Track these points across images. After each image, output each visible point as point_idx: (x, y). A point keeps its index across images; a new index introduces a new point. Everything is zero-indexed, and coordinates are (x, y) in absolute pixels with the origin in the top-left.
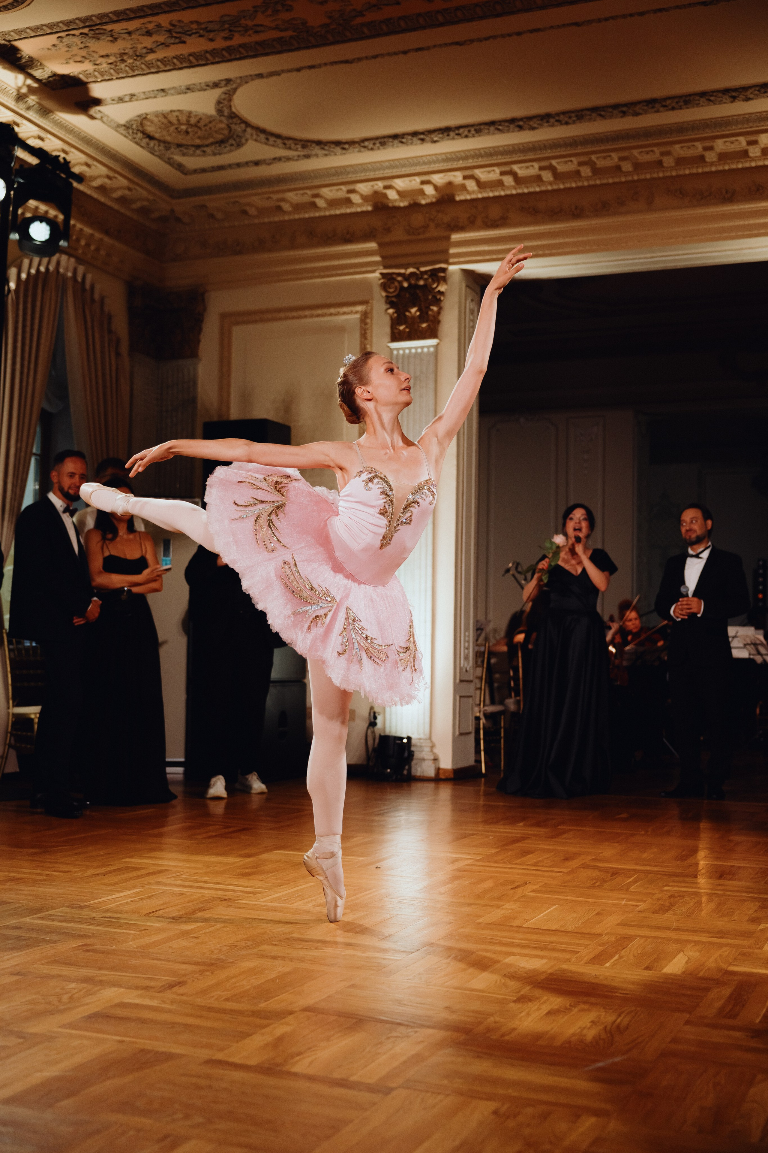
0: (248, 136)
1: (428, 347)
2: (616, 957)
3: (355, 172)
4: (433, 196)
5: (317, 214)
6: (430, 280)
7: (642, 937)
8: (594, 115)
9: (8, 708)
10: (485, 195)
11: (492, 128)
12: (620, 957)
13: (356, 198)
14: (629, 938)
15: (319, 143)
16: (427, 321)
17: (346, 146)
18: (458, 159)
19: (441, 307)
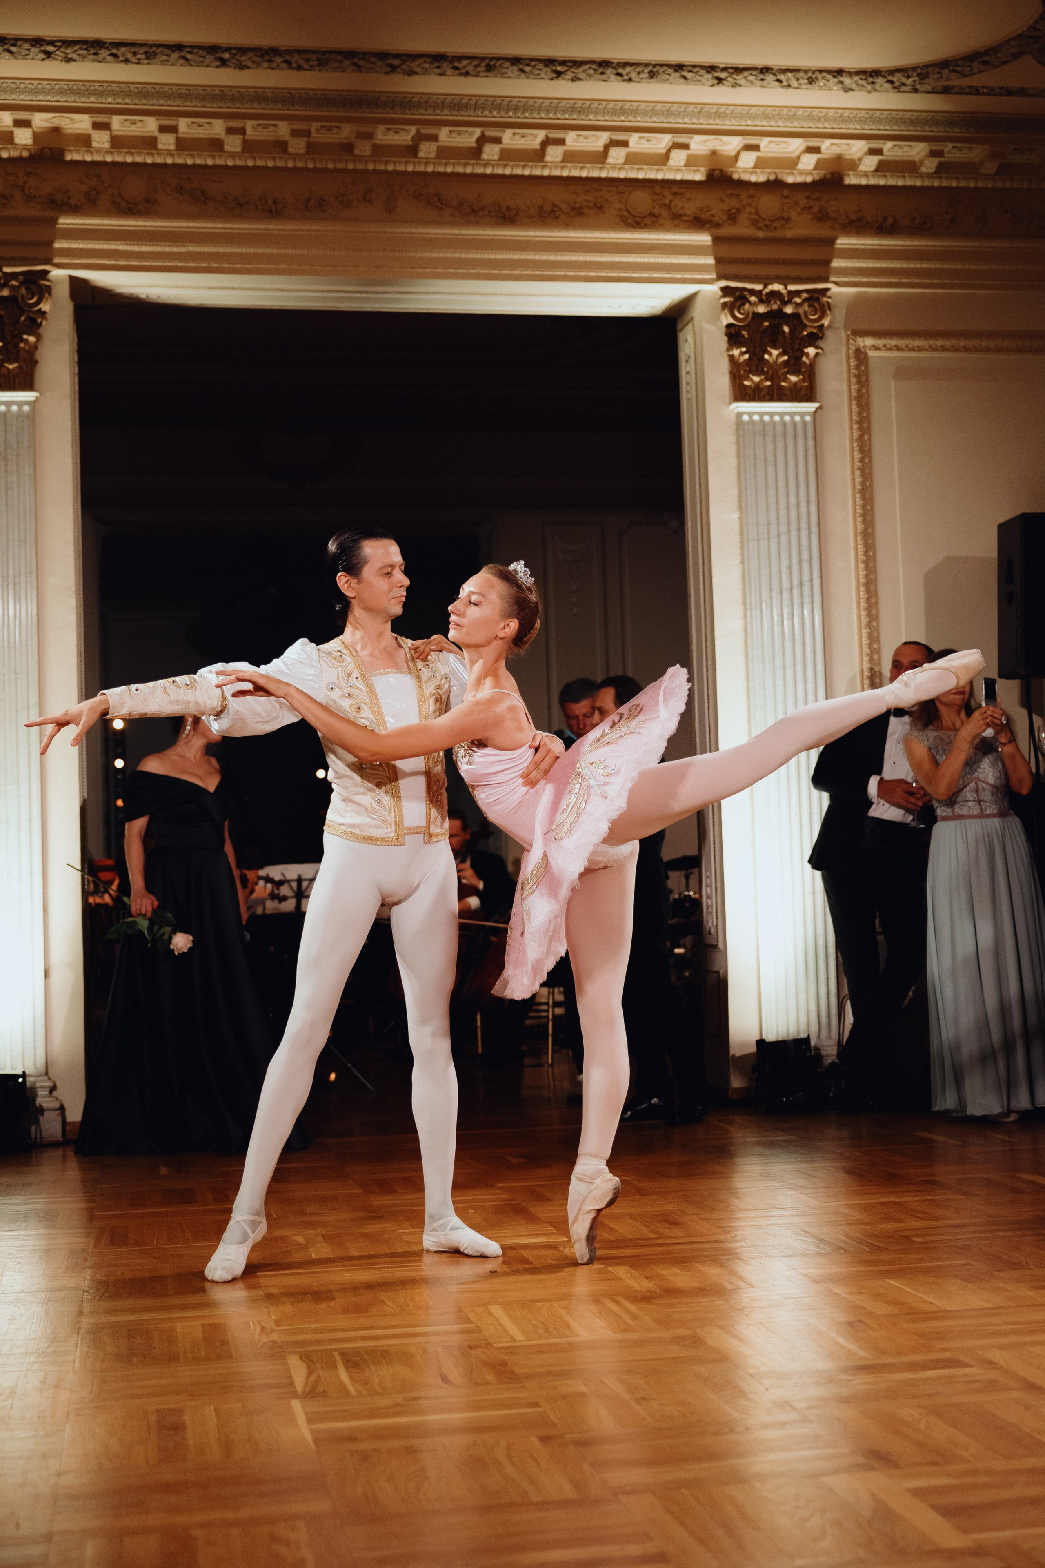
1: (20, 404)
4: (25, 147)
6: (23, 290)
8: (347, 63)
10: (118, 158)
11: (175, 55)
16: (16, 361)
18: (89, 93)
19: (39, 337)
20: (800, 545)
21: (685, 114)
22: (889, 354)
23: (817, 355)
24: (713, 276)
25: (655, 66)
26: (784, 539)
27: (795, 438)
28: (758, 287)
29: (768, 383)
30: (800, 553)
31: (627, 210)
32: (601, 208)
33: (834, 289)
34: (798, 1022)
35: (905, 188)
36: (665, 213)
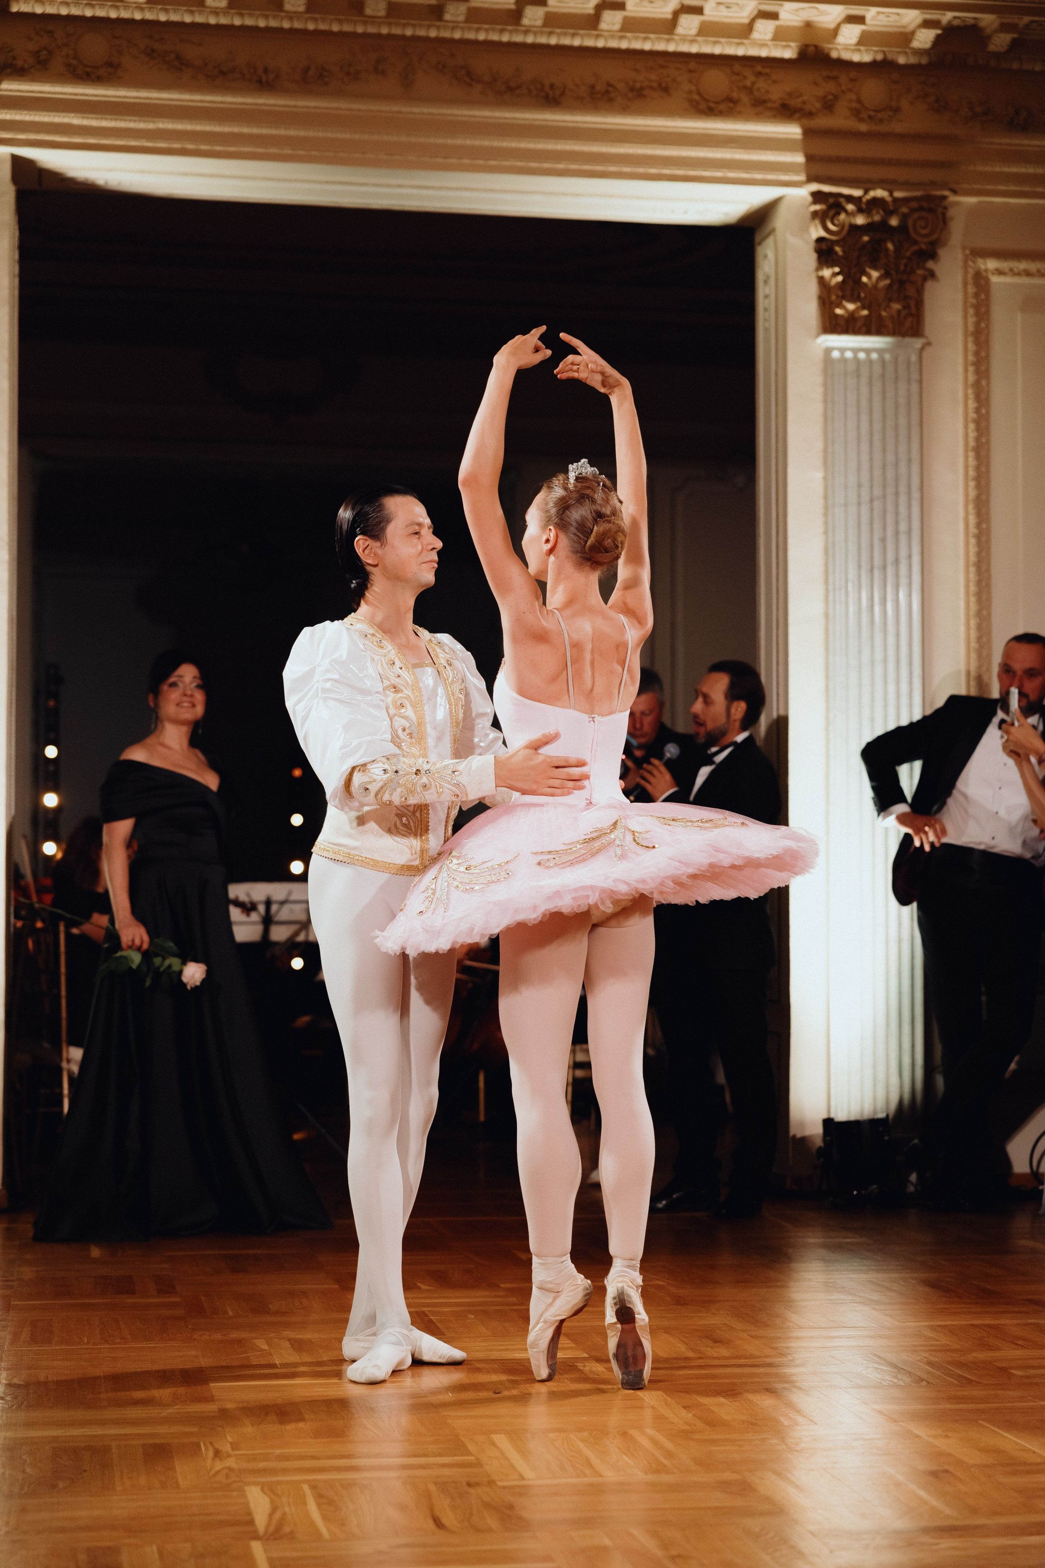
20: (897, 514)
22: (1016, 280)
23: (926, 279)
24: (802, 177)
26: (878, 505)
27: (897, 379)
28: (857, 193)
29: (865, 312)
30: (897, 523)
31: (699, 93)
32: (666, 90)
33: (954, 198)
34: (875, 1099)
36: (745, 98)
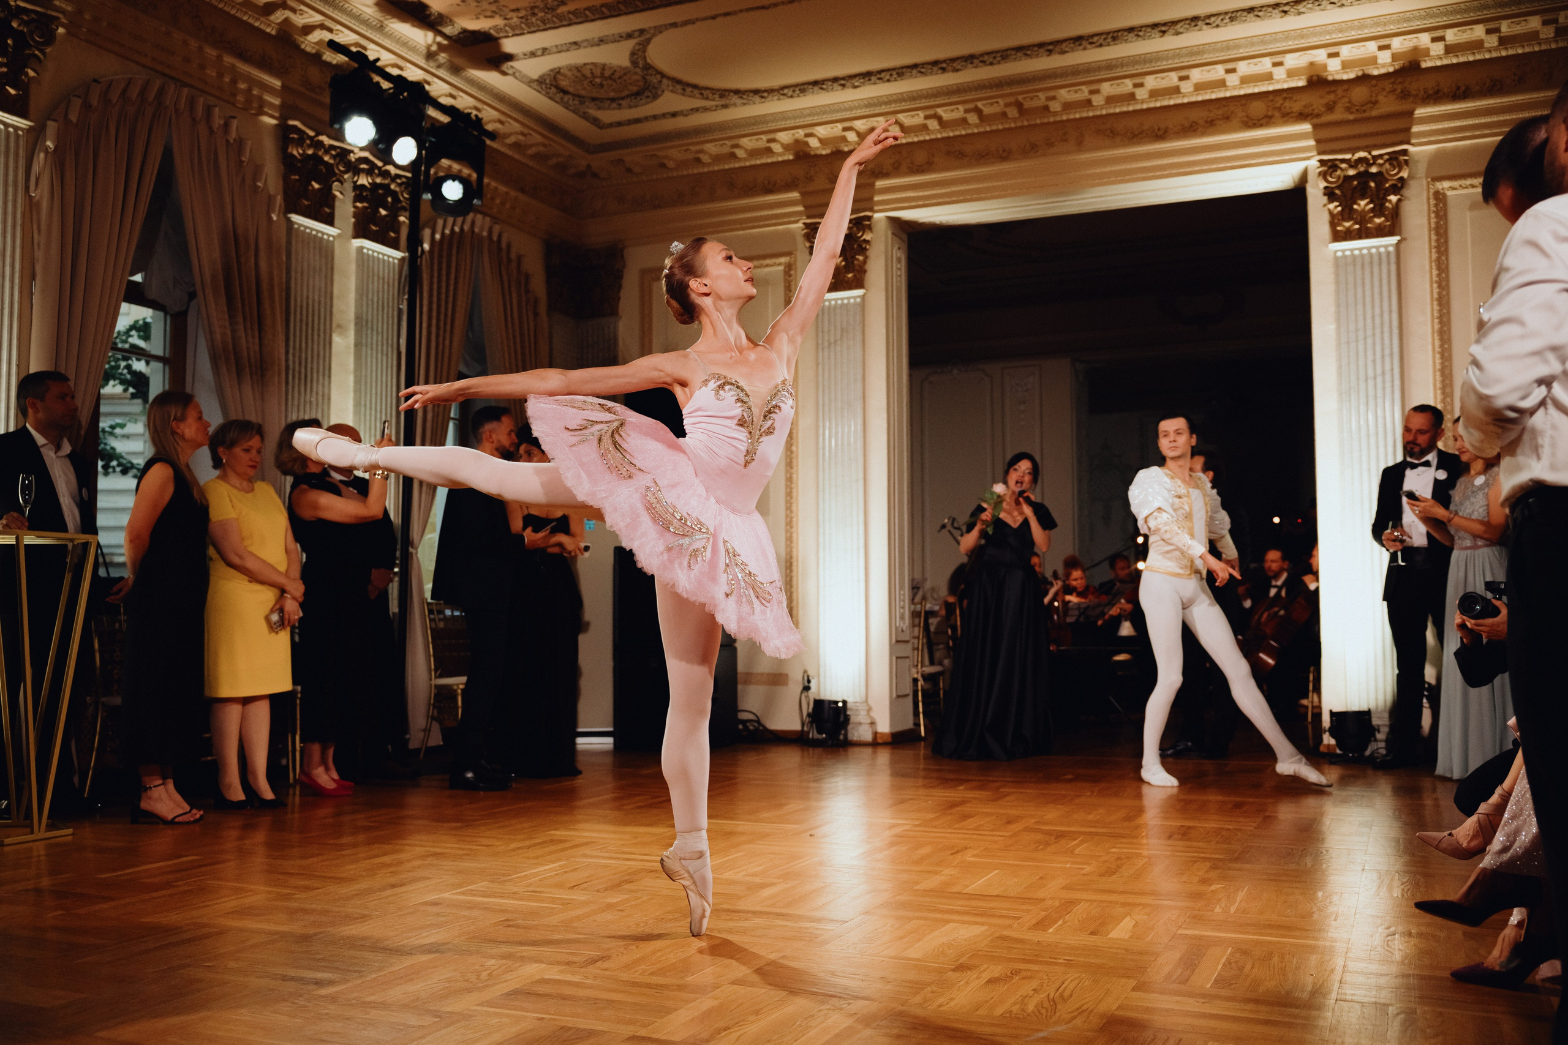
0: (664, 87)
1: (855, 298)
2: (1060, 922)
3: (775, 120)
5: (737, 165)
6: (855, 229)
7: (1087, 901)
8: (1018, 54)
9: (431, 679)
10: (910, 140)
11: (914, 71)
12: (1064, 923)
13: (776, 148)
14: (1073, 903)
15: (737, 92)
16: (852, 272)
17: (765, 94)
18: (880, 104)
19: (866, 257)
20: (1383, 344)
21: (1276, 41)
22: (1463, 192)
23: (1399, 200)
24: (1314, 153)
25: (1233, 12)
26: (1370, 341)
27: (1380, 264)
28: (1348, 156)
29: (1357, 226)
30: (1383, 350)
31: (1247, 117)
32: (1228, 118)
33: (1411, 148)
34: (1377, 699)
35: (1475, 62)
36: (1277, 114)
